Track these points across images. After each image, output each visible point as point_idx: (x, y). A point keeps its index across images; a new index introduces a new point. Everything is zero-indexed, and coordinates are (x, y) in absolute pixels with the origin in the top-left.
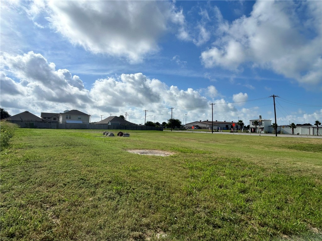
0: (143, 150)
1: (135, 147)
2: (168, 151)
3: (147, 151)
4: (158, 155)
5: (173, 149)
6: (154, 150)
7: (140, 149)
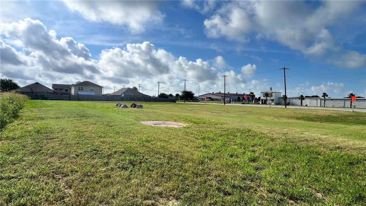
0: (156, 121)
1: (148, 119)
2: (181, 122)
3: (161, 122)
4: (171, 126)
5: (186, 120)
6: (168, 121)
7: (153, 120)
